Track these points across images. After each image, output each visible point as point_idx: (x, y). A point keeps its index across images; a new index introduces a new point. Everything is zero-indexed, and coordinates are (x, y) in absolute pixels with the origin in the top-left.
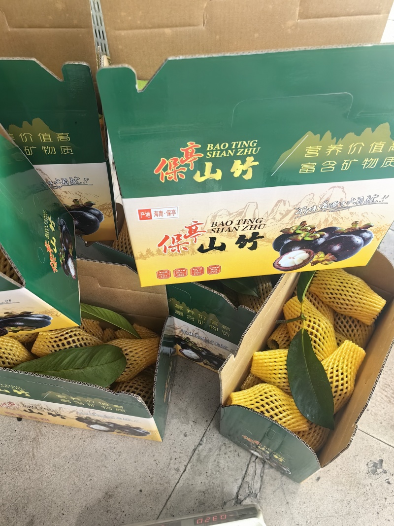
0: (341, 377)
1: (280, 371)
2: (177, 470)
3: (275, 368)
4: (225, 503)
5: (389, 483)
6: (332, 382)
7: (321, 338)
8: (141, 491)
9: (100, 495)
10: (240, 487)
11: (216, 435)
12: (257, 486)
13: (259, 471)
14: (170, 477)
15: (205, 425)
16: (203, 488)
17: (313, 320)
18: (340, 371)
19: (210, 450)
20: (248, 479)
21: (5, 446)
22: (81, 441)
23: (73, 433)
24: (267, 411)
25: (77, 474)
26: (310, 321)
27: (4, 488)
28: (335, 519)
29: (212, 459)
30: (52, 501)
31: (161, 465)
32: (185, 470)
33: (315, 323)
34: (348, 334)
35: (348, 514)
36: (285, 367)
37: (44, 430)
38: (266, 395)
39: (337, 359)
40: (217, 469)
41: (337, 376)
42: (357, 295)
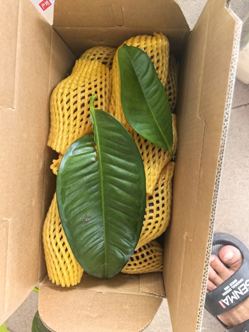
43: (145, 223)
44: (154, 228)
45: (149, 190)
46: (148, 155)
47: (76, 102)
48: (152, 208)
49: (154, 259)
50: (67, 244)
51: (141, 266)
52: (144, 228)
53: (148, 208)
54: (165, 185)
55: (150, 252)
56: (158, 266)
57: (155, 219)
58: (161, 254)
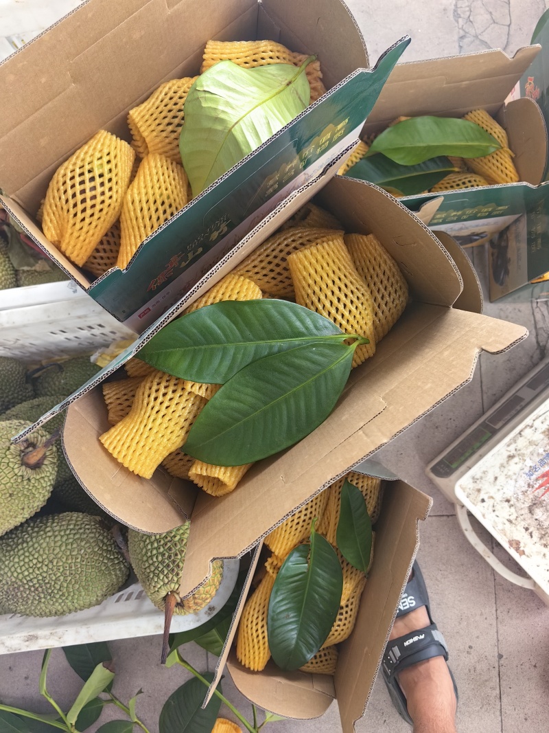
10: (537, 335)
13: (546, 313)
43: (333, 629)
44: (340, 634)
45: (343, 603)
46: (347, 571)
47: (300, 517)
48: (341, 617)
49: (329, 662)
50: (266, 634)
51: (316, 665)
52: (331, 633)
53: (339, 617)
54: (355, 598)
55: (327, 654)
56: (331, 669)
57: (342, 628)
58: (336, 658)
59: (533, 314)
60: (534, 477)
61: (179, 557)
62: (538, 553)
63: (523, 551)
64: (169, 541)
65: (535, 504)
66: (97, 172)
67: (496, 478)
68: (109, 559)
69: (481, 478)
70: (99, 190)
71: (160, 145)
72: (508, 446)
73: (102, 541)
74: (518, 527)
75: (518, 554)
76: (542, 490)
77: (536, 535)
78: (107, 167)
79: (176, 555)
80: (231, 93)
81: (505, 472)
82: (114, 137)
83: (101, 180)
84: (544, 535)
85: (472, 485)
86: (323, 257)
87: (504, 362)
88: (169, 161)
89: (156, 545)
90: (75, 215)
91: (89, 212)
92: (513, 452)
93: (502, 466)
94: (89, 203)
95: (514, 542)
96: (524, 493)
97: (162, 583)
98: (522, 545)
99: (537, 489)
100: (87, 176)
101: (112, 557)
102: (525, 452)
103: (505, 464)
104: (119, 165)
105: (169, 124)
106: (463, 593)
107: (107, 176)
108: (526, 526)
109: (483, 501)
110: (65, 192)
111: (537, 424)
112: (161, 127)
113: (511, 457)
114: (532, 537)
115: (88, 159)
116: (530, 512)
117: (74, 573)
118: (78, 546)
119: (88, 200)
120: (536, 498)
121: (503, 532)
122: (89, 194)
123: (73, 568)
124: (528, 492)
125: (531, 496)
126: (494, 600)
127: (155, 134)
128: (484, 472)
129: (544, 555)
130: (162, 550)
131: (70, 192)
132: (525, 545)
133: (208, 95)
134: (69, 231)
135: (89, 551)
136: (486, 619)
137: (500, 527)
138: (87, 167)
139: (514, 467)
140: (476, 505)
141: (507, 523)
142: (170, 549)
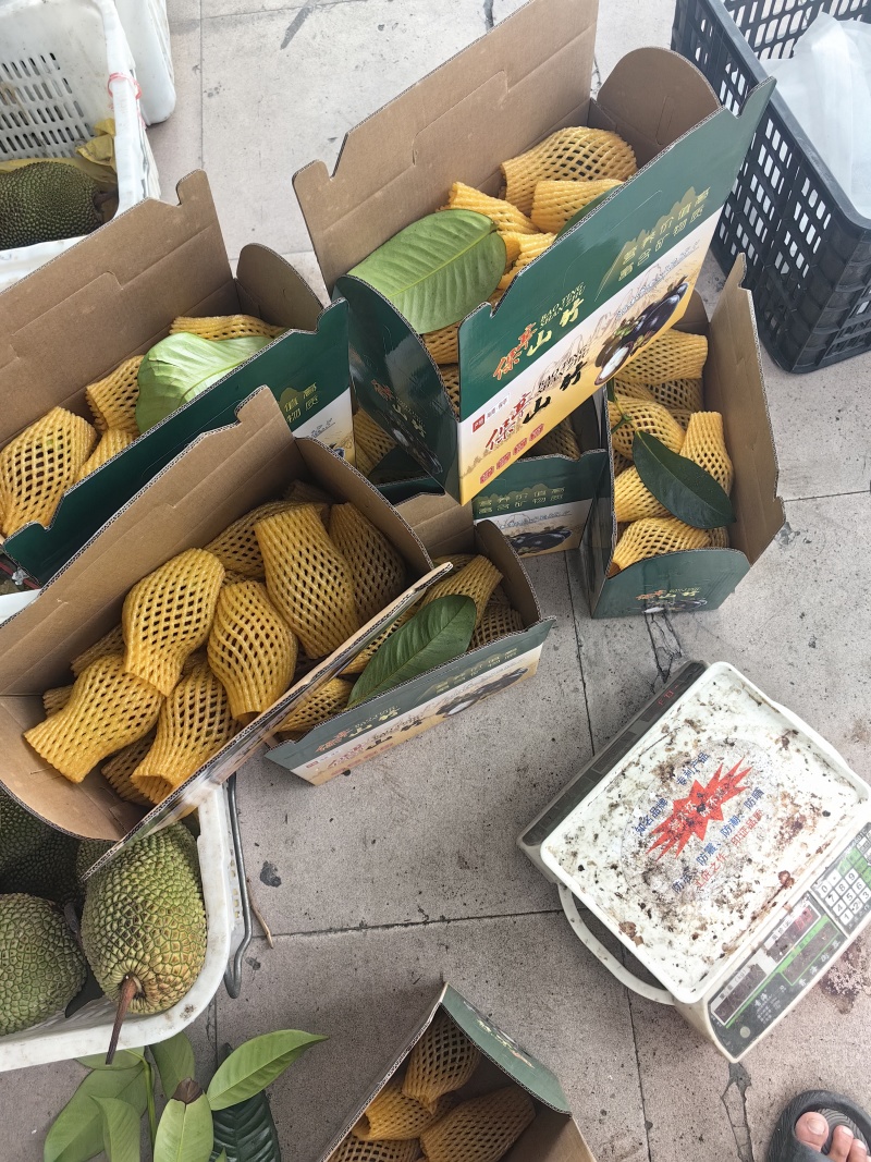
0: (713, 459)
1: (643, 498)
2: (576, 690)
3: (635, 497)
4: (653, 686)
5: (808, 542)
6: (705, 466)
7: (661, 429)
8: (553, 740)
9: (513, 777)
10: (656, 658)
11: (590, 625)
12: (674, 644)
13: (665, 628)
14: (573, 703)
15: (569, 622)
16: (619, 688)
17: (638, 414)
18: (709, 453)
19: (595, 644)
20: (659, 644)
21: (358, 813)
22: (443, 740)
23: (425, 739)
24: (661, 549)
25: (468, 776)
26: (637, 418)
27: (399, 853)
28: (776, 619)
29: (605, 652)
30: (465, 823)
31: (554, 699)
32: (584, 684)
33: (644, 417)
34: (677, 403)
35: (787, 603)
36: (645, 489)
37: (388, 762)
38: (648, 534)
39: (697, 442)
40: (618, 658)
41: (709, 461)
42: (671, 352)
59: (649, 630)
60: (646, 832)
61: (140, 922)
62: (662, 940)
63: (641, 938)
64: (129, 904)
65: (650, 870)
66: (46, 448)
67: (596, 836)
68: (56, 947)
69: (577, 837)
70: (48, 466)
71: (120, 420)
72: (609, 791)
73: (49, 923)
74: (631, 904)
75: (633, 943)
76: (658, 851)
77: (656, 914)
78: (57, 443)
79: (136, 920)
80: (187, 363)
81: (608, 828)
82: (69, 413)
83: (51, 456)
84: (668, 913)
85: (565, 848)
86: (288, 526)
87: (617, 694)
88: (131, 437)
89: (111, 910)
90: (20, 493)
91: (35, 489)
92: (616, 799)
93: (603, 819)
94: (35, 480)
95: (627, 926)
96: (635, 854)
97: (115, 960)
98: (638, 929)
99: (651, 849)
100: (35, 452)
101: (61, 944)
102: (632, 799)
103: (607, 817)
104: (73, 440)
105: (129, 398)
106: (586, 1027)
107: (57, 453)
108: (642, 901)
109: (581, 868)
110: (10, 469)
111: (645, 759)
112: (120, 402)
113: (614, 806)
114: (650, 917)
115: (38, 435)
116: (646, 882)
117: (7, 963)
118: (16, 927)
119: (34, 477)
120: (651, 861)
121: (611, 911)
122: (35, 470)
123: (7, 957)
124: (641, 854)
125: (645, 859)
126: (631, 1036)
127: (113, 408)
128: (580, 829)
129: (670, 942)
130: (118, 915)
131: (15, 469)
132: (643, 928)
133: (161, 365)
134: (13, 511)
135: (30, 934)
136: (623, 1066)
137: (607, 904)
138: (35, 443)
139: (619, 819)
140: (572, 875)
141: (616, 899)
142: (129, 913)
